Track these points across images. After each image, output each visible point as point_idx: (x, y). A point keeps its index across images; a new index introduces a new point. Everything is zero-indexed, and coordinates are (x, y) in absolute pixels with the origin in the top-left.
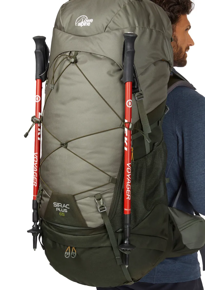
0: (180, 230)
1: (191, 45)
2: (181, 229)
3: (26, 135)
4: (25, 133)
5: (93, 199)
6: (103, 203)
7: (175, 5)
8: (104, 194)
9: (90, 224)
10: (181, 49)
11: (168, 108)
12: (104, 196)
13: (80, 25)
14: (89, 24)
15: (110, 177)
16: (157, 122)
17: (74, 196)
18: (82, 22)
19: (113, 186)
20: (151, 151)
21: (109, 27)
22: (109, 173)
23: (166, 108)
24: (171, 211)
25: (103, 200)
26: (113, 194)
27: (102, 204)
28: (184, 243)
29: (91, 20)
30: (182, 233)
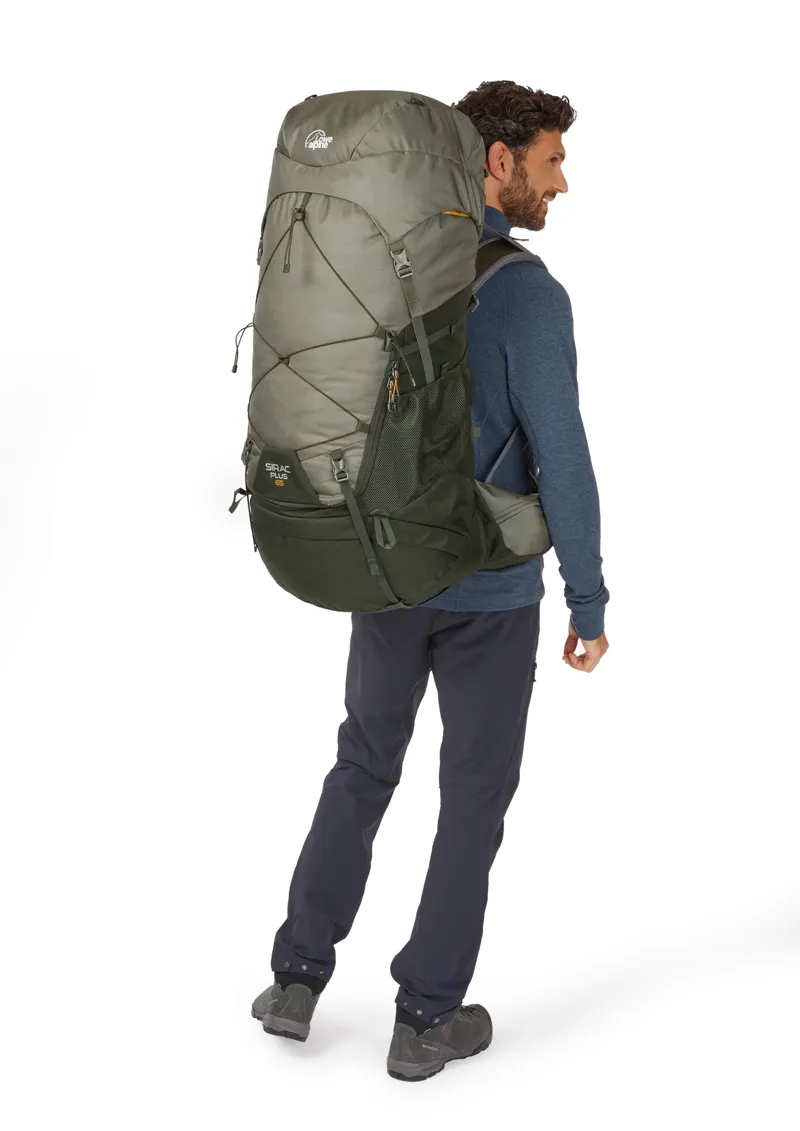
0: (498, 522)
1: (561, 191)
2: (501, 520)
3: (235, 370)
4: (231, 368)
5: (328, 458)
6: (344, 466)
7: (533, 111)
8: (348, 449)
9: (324, 499)
10: (534, 193)
11: (478, 302)
12: (348, 454)
13: (312, 146)
14: (325, 146)
15: (359, 420)
16: (448, 326)
17: (296, 451)
18: (316, 141)
19: (363, 437)
20: (436, 379)
21: (358, 152)
22: (358, 416)
23: (473, 300)
24: (481, 488)
25: (345, 461)
26: (363, 450)
27: (341, 468)
28: (508, 546)
29: (330, 139)
30: (502, 527)
